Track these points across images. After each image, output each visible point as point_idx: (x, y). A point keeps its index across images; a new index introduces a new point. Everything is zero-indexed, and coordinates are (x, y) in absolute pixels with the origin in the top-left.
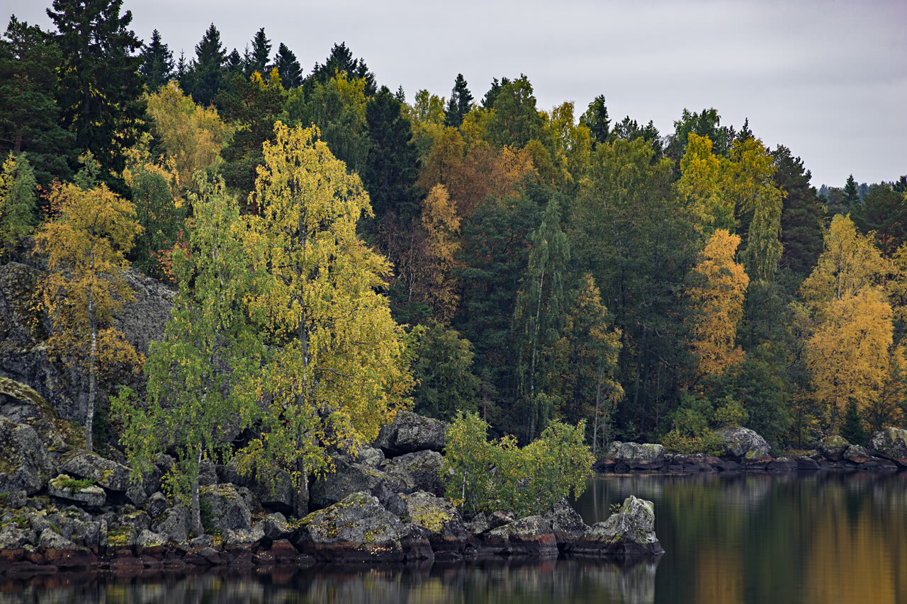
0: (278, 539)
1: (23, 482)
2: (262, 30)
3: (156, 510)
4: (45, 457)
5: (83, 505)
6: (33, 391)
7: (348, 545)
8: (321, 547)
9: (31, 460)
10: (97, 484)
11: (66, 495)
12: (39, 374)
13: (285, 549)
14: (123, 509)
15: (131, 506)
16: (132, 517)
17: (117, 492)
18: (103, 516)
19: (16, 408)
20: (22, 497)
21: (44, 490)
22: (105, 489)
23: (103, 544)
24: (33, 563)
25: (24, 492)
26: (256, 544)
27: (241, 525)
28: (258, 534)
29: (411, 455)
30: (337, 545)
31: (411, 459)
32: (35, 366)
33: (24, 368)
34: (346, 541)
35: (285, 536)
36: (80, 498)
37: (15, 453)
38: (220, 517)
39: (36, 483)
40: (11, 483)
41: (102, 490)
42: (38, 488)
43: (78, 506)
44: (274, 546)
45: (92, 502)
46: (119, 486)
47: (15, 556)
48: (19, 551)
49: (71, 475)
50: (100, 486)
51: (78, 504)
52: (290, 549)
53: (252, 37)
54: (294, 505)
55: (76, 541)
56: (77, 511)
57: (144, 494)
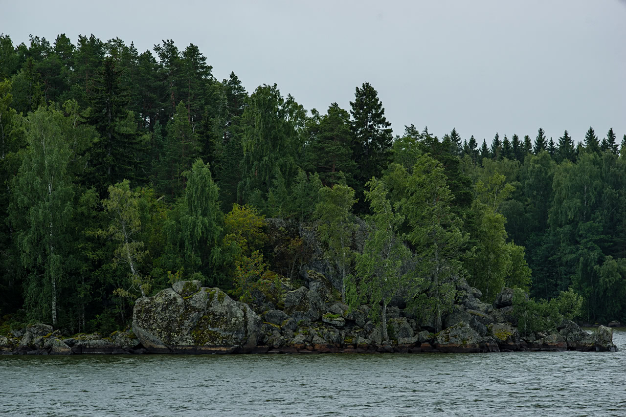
0: (424, 342)
1: (311, 315)
2: (612, 129)
3: (368, 329)
4: (322, 304)
5: (335, 326)
6: (324, 276)
7: (454, 345)
8: (442, 346)
9: (314, 306)
10: (341, 316)
11: (328, 321)
12: (327, 268)
13: (427, 347)
14: (354, 328)
15: (358, 327)
16: (357, 331)
17: (351, 320)
18: (344, 331)
19: (315, 284)
20: (308, 322)
21: (320, 319)
22: (345, 319)
23: (342, 343)
24: (308, 350)
25: (310, 320)
26: (413, 344)
27: (408, 336)
28: (414, 340)
29: (508, 307)
30: (449, 345)
31: (508, 309)
32: (325, 265)
33: (321, 266)
34: (453, 343)
35: (427, 341)
36: (334, 322)
37: (308, 302)
38: (398, 332)
39: (316, 315)
40: (306, 316)
41: (343, 319)
42: (318, 318)
43: (334, 326)
44: (422, 345)
45: (339, 324)
46: (352, 317)
47: (301, 347)
48: (302, 345)
49: (332, 312)
50: (343, 317)
51: (334, 325)
52: (429, 347)
53: (607, 132)
54: (435, 327)
55: (329, 342)
56: (333, 328)
57: (364, 322)
